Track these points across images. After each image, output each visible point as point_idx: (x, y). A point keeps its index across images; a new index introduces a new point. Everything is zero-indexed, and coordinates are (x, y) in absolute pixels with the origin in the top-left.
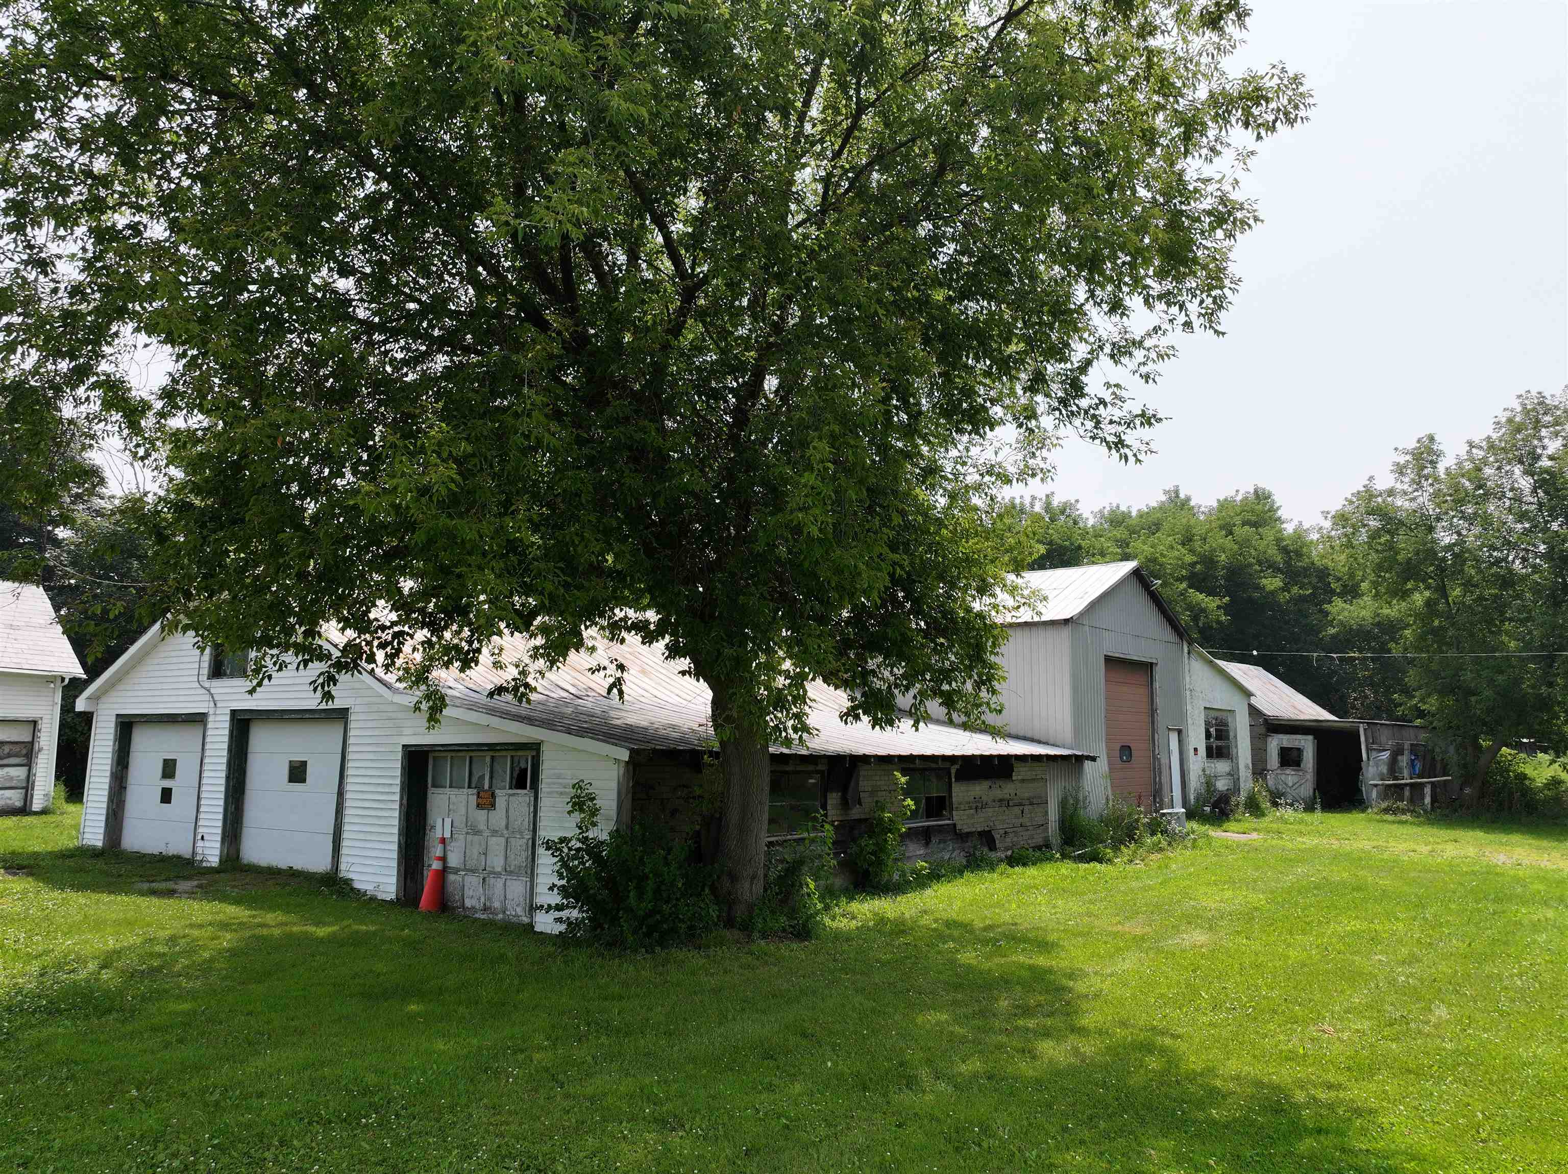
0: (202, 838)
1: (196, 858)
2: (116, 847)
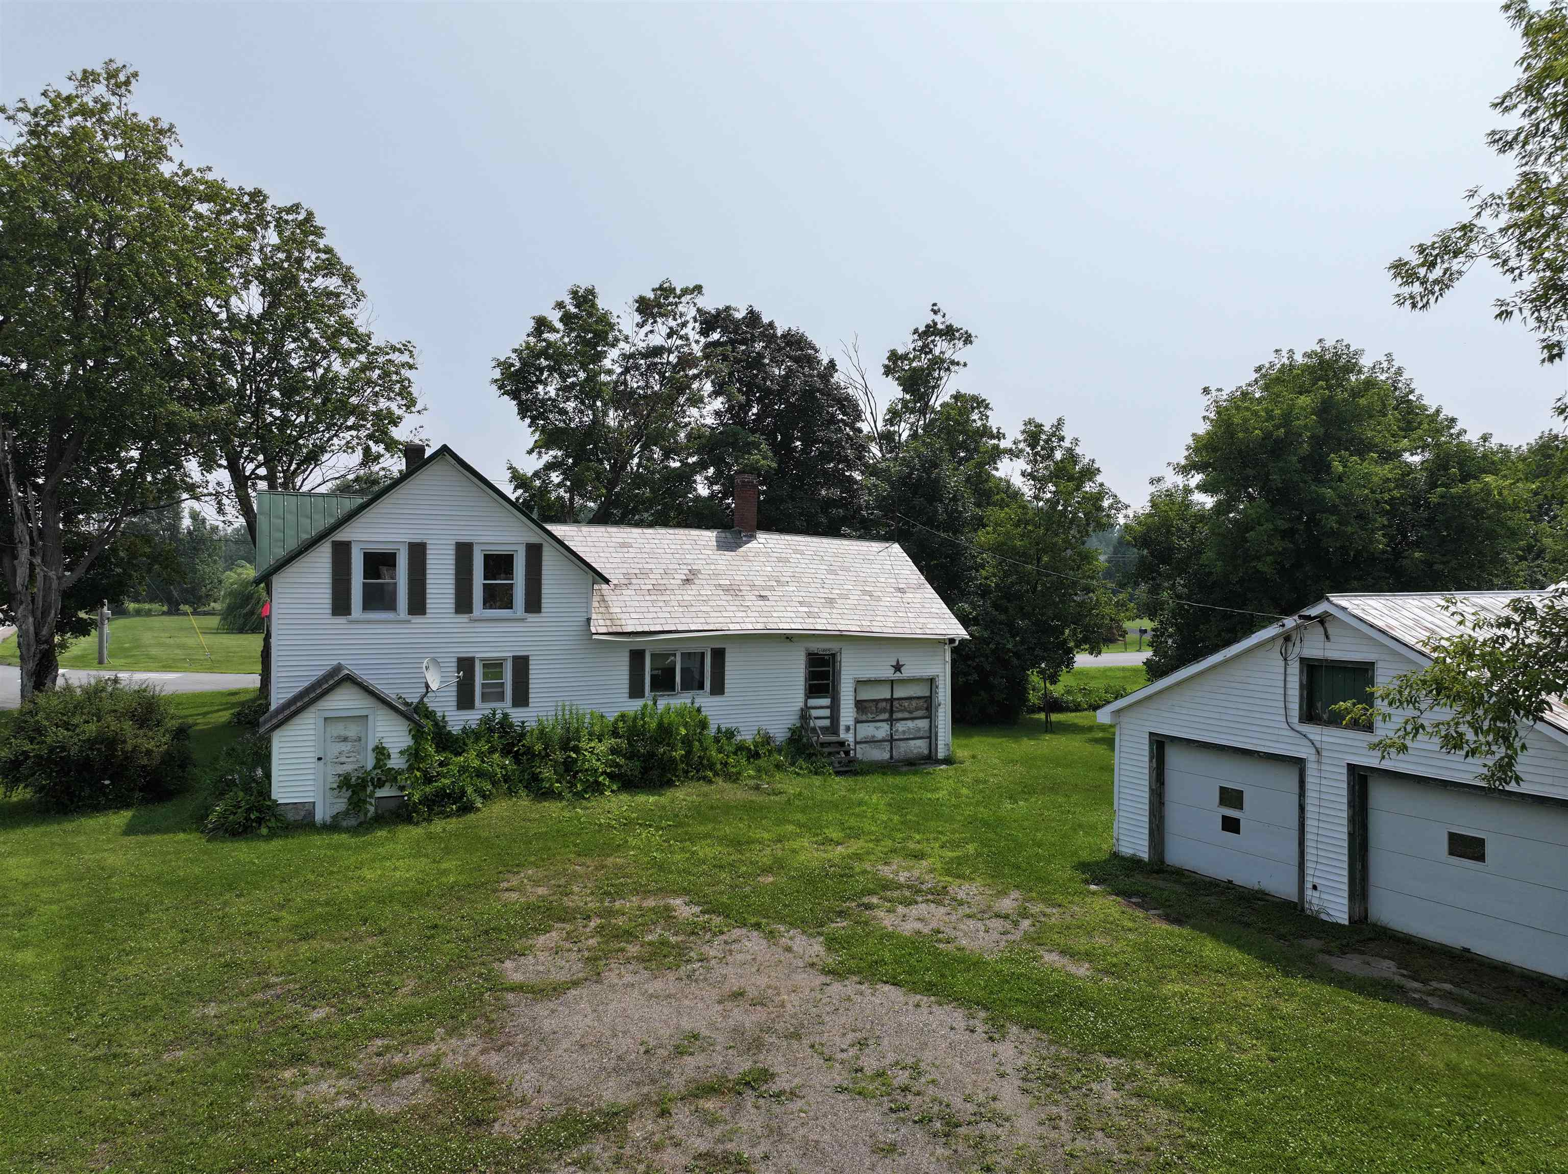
0: (1314, 887)
1: (1307, 906)
2: (1162, 861)
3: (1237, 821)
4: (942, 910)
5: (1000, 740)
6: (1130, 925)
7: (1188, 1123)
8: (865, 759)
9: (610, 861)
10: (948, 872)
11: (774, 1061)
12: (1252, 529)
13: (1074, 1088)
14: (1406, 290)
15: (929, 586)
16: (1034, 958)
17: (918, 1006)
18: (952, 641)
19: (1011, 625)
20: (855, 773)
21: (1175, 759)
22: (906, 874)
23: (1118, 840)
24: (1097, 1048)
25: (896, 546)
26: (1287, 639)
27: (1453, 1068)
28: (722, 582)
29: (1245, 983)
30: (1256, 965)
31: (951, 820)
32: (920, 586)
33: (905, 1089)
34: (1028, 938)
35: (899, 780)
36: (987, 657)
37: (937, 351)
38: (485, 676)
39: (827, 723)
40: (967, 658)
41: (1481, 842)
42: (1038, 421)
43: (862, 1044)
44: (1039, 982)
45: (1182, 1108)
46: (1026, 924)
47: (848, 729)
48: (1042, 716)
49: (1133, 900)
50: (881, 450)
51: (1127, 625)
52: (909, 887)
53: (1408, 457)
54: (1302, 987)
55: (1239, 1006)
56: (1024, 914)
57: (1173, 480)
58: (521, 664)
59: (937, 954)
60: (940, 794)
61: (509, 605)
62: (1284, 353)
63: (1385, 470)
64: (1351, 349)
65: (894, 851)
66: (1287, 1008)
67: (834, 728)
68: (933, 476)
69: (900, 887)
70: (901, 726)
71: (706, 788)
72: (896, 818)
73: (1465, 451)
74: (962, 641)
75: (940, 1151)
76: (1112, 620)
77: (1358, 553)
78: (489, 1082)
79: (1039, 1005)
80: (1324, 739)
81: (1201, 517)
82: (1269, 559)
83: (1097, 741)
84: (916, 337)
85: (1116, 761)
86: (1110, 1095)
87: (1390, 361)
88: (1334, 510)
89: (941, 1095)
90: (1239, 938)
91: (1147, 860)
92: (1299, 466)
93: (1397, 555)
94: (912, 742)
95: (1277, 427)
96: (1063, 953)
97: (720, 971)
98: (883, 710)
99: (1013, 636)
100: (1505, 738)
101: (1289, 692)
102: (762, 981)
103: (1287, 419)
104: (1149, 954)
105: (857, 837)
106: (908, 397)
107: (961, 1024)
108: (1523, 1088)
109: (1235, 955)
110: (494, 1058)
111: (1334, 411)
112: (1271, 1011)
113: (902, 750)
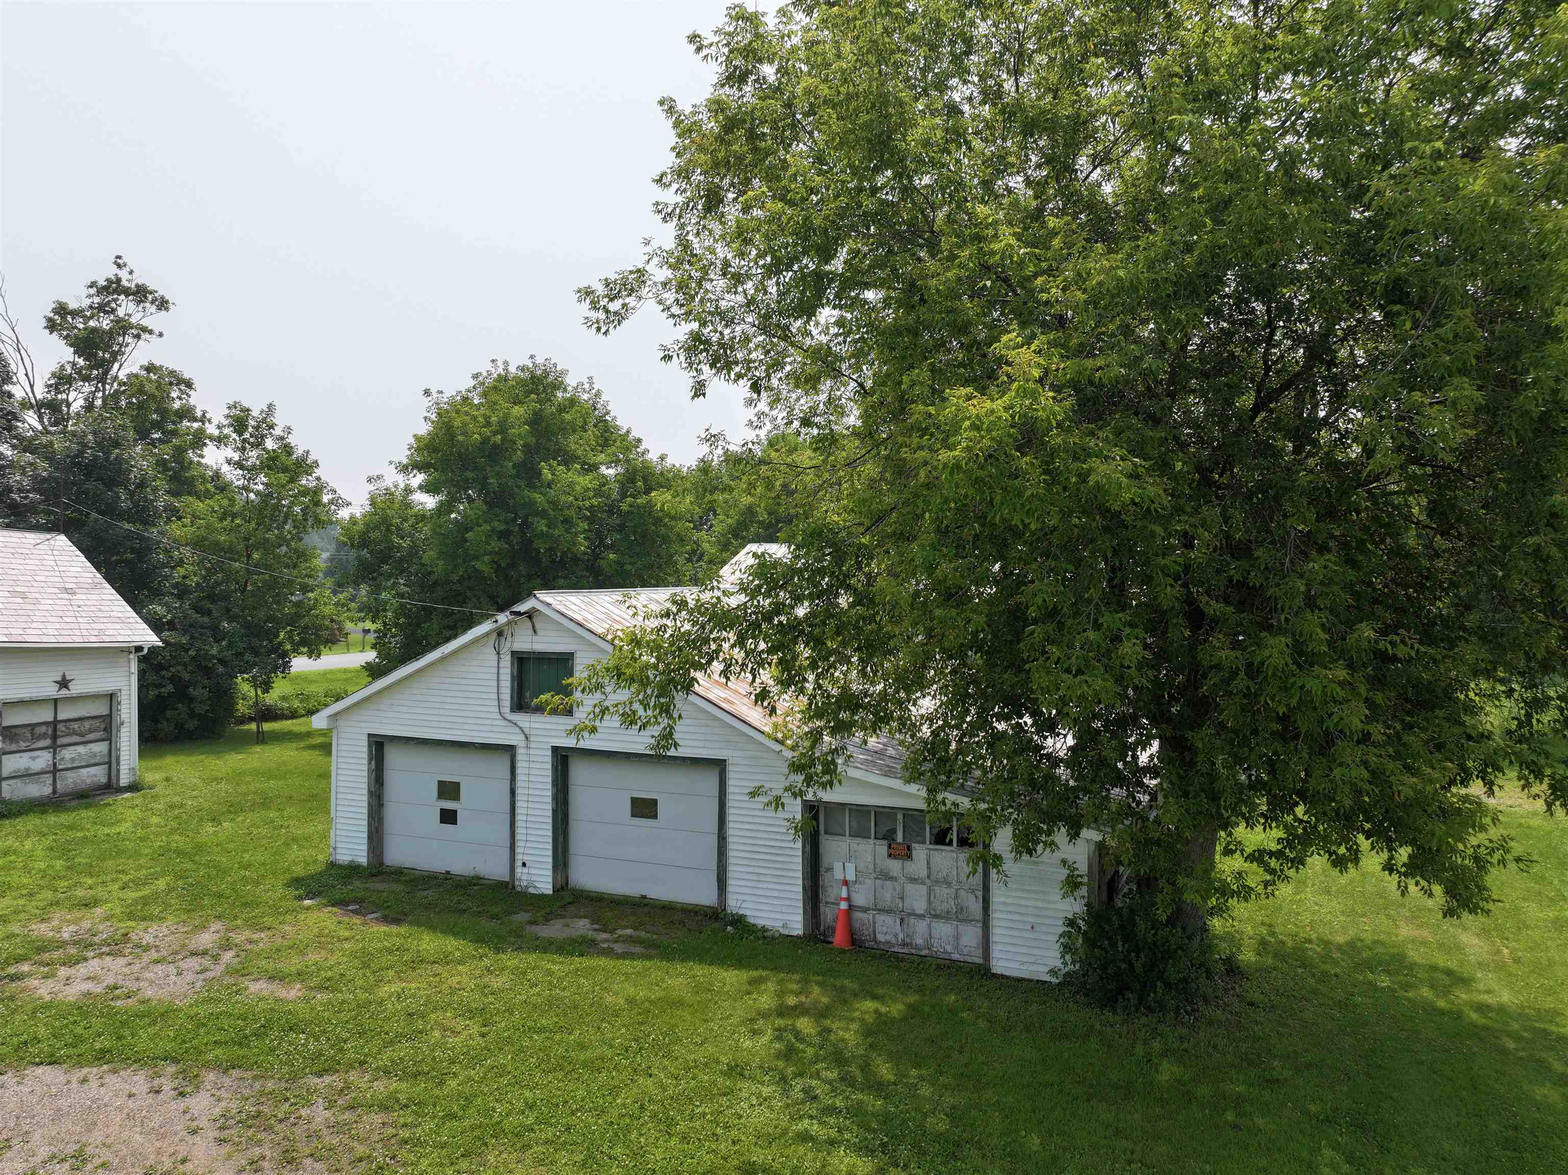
0: (524, 865)
1: (517, 883)
2: (381, 863)
3: (454, 812)
4: (122, 961)
5: (202, 757)
6: (347, 934)
7: (402, 1120)
8: (15, 798)
10: (131, 916)
12: (472, 529)
13: (281, 1121)
14: (594, 315)
15: (108, 586)
16: (237, 993)
17: (84, 1081)
18: (139, 649)
19: (215, 628)
21: (394, 758)
22: (73, 928)
23: (335, 849)
24: (307, 1070)
25: (63, 537)
26: (500, 634)
27: (631, 1001)
29: (460, 968)
30: (469, 948)
31: (137, 854)
32: (95, 586)
34: (231, 971)
35: (65, 818)
36: (185, 665)
37: (121, 312)
40: (160, 667)
41: (654, 802)
42: (246, 404)
44: (241, 1018)
45: (396, 1107)
46: (228, 956)
48: (253, 726)
49: (350, 908)
50: (41, 421)
51: (349, 626)
52: (75, 943)
53: (604, 470)
54: (512, 960)
55: (453, 991)
56: (226, 945)
57: (393, 479)
59: (112, 1014)
60: (122, 828)
62: (500, 363)
63: (585, 481)
64: (559, 368)
65: (55, 903)
66: (497, 983)
68: (113, 456)
69: (62, 944)
70: (67, 754)
72: (59, 864)
73: (648, 468)
74: (153, 650)
76: (332, 621)
77: (564, 553)
79: (241, 1043)
80: (533, 725)
81: (421, 517)
82: (487, 558)
83: (313, 747)
84: (93, 291)
85: (333, 768)
86: (320, 1115)
87: (591, 384)
88: (543, 514)
90: (455, 925)
91: (365, 864)
92: (514, 472)
93: (596, 556)
94: (84, 771)
95: (495, 433)
96: (271, 978)
98: (43, 736)
99: (218, 641)
100: (666, 710)
101: (502, 684)
103: (503, 428)
104: (365, 960)
106: (81, 362)
107: (142, 1089)
108: (679, 1003)
109: (452, 944)
111: (544, 424)
112: (483, 989)
113: (69, 781)
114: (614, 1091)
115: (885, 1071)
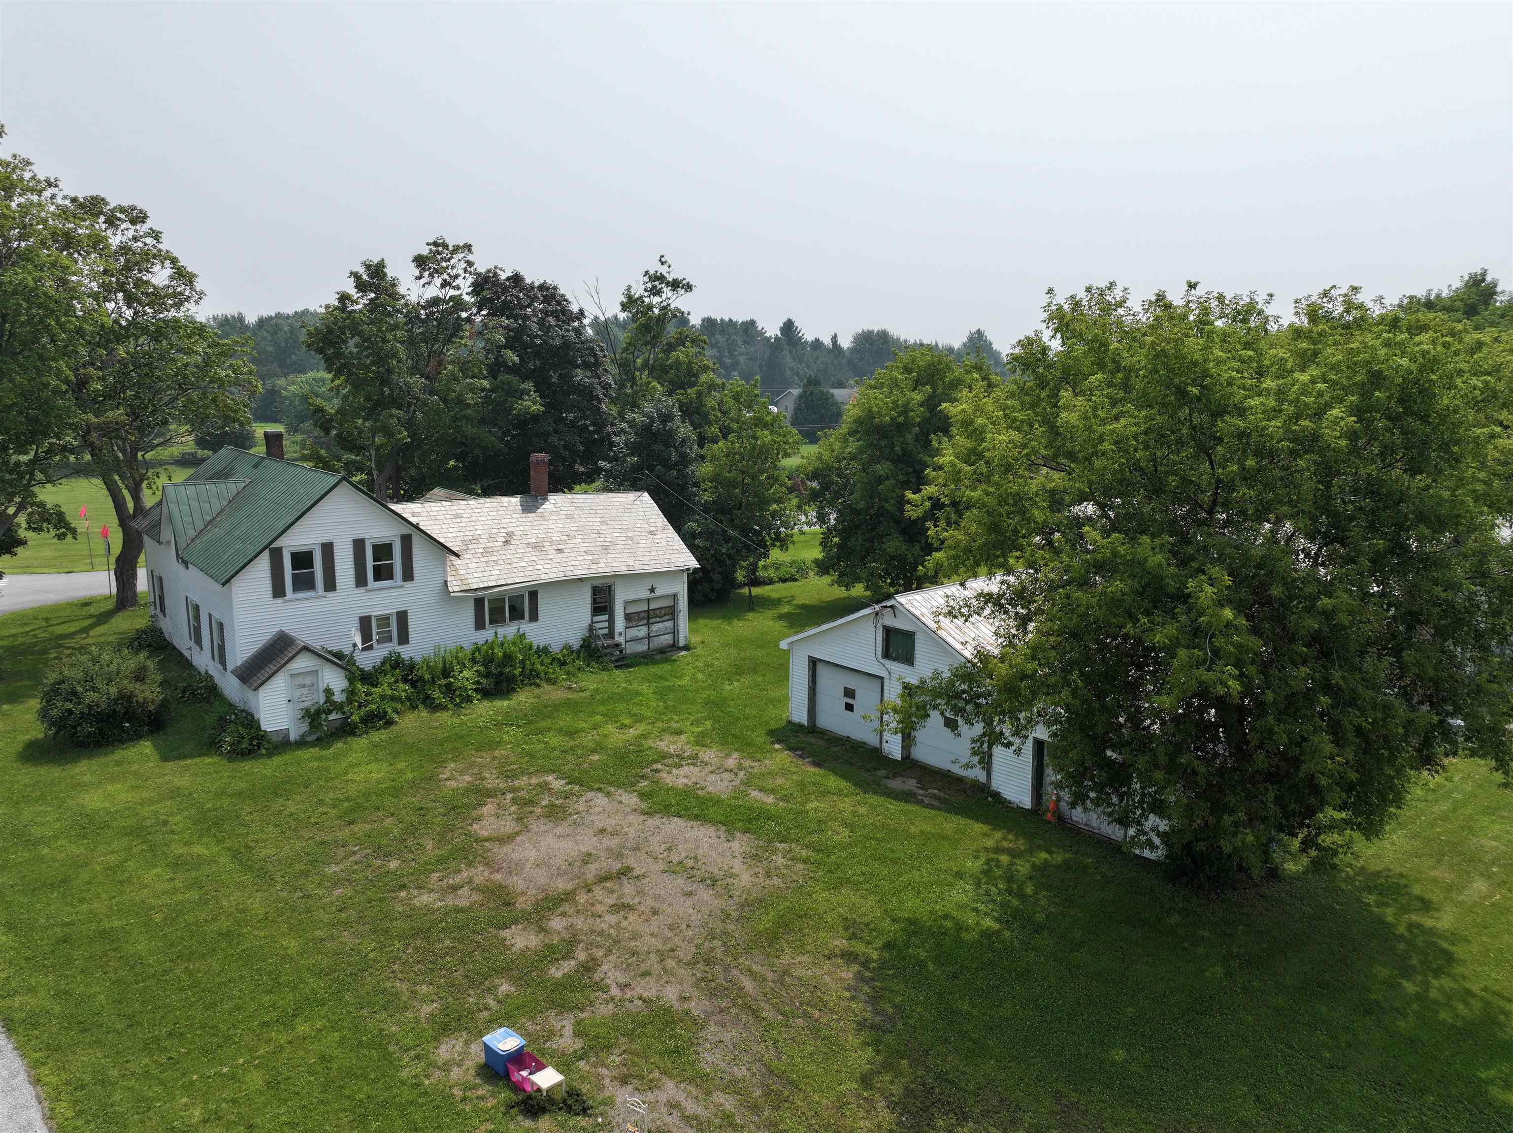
0: (886, 741)
1: (882, 750)
2: (815, 726)
3: (852, 706)
4: (697, 769)
6: (795, 769)
7: (811, 869)
8: (632, 654)
9: (497, 753)
10: (698, 743)
11: (631, 862)
13: (765, 859)
15: (670, 526)
16: (746, 795)
17: (692, 827)
18: (688, 569)
20: (629, 666)
21: (822, 671)
22: (674, 746)
23: (791, 715)
24: (775, 839)
25: (646, 494)
26: (877, 614)
27: (922, 832)
28: (530, 541)
29: (846, 799)
30: (852, 788)
31: (695, 701)
32: (664, 528)
33: (693, 868)
34: (743, 783)
35: (654, 669)
36: (708, 560)
38: (379, 627)
39: (606, 631)
41: (956, 721)
43: (669, 849)
44: (749, 809)
45: (810, 863)
46: (741, 774)
47: (620, 634)
49: (797, 753)
52: (677, 756)
54: (871, 798)
55: (841, 812)
56: (740, 767)
58: (402, 617)
59: (698, 797)
60: (685, 680)
61: (391, 577)
65: (664, 730)
66: (862, 810)
67: (611, 634)
69: (671, 756)
70: (655, 628)
71: (537, 691)
72: (661, 704)
74: (695, 570)
75: (711, 892)
78: (500, 886)
79: (749, 821)
80: (893, 668)
82: (892, 501)
84: (646, 279)
85: (790, 669)
86: (780, 860)
89: (708, 869)
90: (847, 773)
91: (806, 725)
94: (662, 637)
96: (760, 790)
97: (588, 819)
98: (643, 618)
101: (877, 643)
102: (613, 822)
104: (802, 786)
105: (640, 721)
107: (714, 835)
108: (946, 837)
109: (844, 784)
110: (498, 877)
112: (854, 813)
113: (657, 642)
114: (900, 875)
115: (1029, 890)
